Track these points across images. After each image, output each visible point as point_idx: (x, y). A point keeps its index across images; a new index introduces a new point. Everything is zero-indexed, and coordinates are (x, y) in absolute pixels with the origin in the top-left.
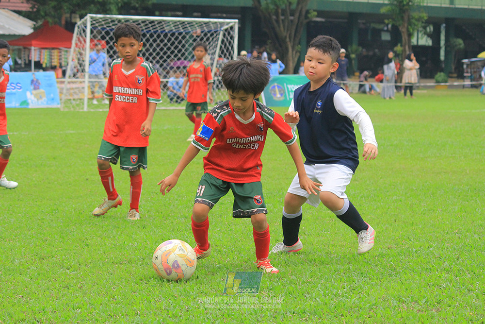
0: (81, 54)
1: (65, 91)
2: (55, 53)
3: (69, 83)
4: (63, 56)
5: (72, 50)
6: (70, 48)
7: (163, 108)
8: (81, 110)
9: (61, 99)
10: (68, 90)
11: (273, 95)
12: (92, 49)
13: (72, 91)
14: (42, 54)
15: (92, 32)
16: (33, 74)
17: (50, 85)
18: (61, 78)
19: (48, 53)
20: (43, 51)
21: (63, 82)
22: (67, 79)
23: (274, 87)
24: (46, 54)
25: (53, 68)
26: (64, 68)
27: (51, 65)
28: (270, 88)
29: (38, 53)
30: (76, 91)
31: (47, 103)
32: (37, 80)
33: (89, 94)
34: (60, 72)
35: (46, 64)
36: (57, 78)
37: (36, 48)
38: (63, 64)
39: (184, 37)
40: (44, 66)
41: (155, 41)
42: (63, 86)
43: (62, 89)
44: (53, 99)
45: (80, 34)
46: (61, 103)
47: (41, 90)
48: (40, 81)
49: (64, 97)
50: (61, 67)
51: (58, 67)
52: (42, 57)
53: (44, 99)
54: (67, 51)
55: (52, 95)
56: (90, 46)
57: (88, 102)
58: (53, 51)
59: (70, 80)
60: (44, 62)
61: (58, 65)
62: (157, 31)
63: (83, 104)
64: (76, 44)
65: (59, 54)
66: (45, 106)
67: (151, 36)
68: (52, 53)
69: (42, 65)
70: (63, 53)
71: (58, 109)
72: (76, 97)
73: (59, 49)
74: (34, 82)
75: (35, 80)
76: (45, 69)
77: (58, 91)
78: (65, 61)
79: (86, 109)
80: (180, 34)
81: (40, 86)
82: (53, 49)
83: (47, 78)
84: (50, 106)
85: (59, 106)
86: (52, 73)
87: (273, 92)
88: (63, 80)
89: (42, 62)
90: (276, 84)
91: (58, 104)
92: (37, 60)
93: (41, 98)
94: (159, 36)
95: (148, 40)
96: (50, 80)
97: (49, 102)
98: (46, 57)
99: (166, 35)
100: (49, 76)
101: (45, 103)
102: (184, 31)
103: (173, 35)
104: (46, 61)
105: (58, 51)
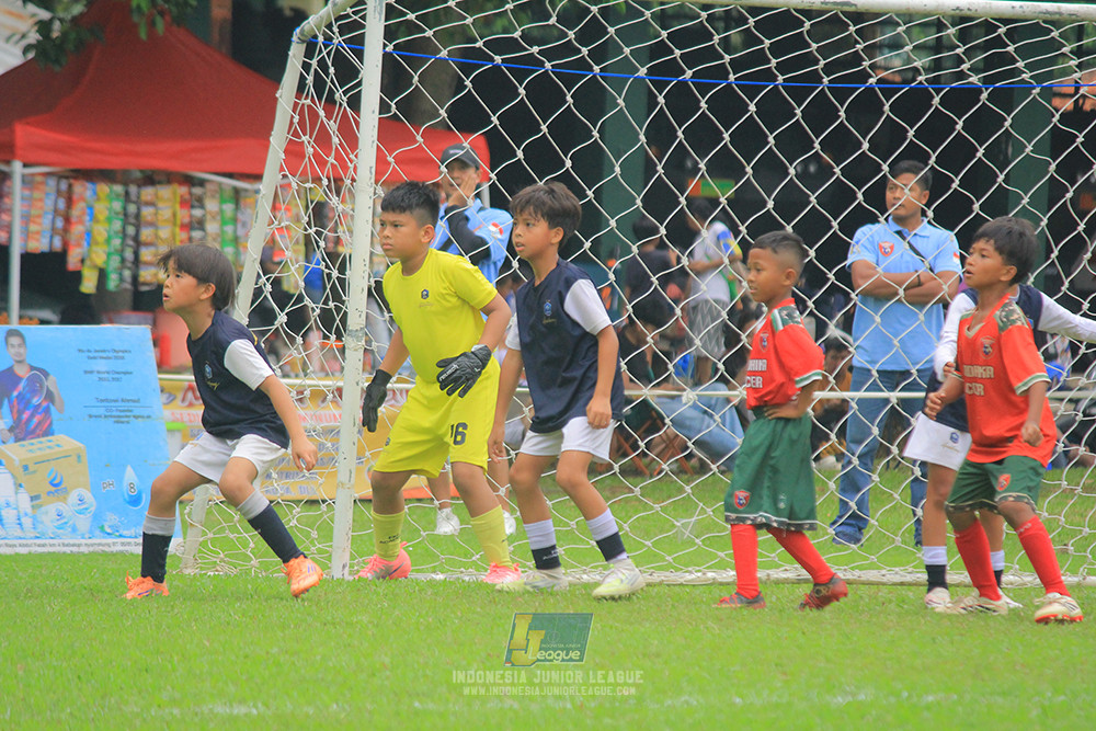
0: (319, 213)
2: (164, 204)
5: (266, 187)
6: (258, 177)
14: (78, 210)
15: (393, 78)
17: (122, 413)
19: (118, 206)
20: (82, 189)
24: (101, 209)
27: (134, 282)
29: (48, 200)
31: (98, 525)
32: (39, 376)
35: (102, 275)
37: (40, 171)
39: (983, 124)
40: (88, 284)
41: (795, 142)
45: (319, 84)
47: (62, 441)
48: (53, 382)
52: (77, 230)
54: (237, 195)
56: (381, 161)
58: (148, 193)
60: (85, 259)
62: (815, 77)
64: (294, 151)
65: (183, 215)
66: (85, 544)
67: (774, 110)
68: (139, 204)
69: (77, 277)
70: (211, 205)
73: (189, 181)
74: (19, 390)
80: (961, 99)
81: (55, 416)
82: (150, 179)
83: (101, 365)
86: (132, 335)
89: (73, 259)
92: (43, 244)
94: (821, 113)
95: (749, 139)
96: (117, 376)
97: (111, 519)
98: (100, 231)
99: (866, 108)
100: (118, 354)
101: (83, 523)
102: (986, 81)
103: (913, 103)
104: (99, 258)
105: (183, 190)
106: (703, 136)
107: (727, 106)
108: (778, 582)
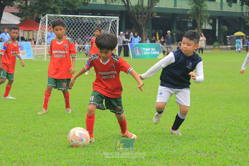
0: (43, 33)
1: (35, 51)
2: (31, 33)
3: (37, 47)
4: (35, 34)
5: (39, 31)
6: (38, 30)
7: (83, 59)
8: (43, 60)
9: (33, 55)
10: (37, 50)
11: (135, 53)
12: (48, 31)
13: (39, 51)
14: (25, 33)
15: (48, 23)
16: (20, 43)
17: (28, 48)
18: (34, 45)
20: (25, 32)
21: (35, 47)
22: (36, 45)
23: (136, 49)
24: (26, 33)
25: (30, 40)
26: (35, 40)
27: (29, 39)
28: (134, 50)
29: (22, 33)
30: (41, 51)
31: (27, 57)
32: (22, 46)
33: (47, 52)
34: (33, 42)
35: (26, 38)
36: (32, 45)
37: (22, 30)
38: (35, 38)
39: (93, 25)
40: (25, 39)
41: (79, 27)
42: (34, 48)
43: (34, 50)
44: (30, 55)
45: (43, 23)
46: (34, 57)
47: (24, 51)
48: (23, 46)
49: (35, 54)
50: (33, 39)
51: (32, 40)
52: (25, 35)
53: (26, 55)
54: (36, 32)
55: (29, 53)
56: (48, 29)
57: (47, 56)
58: (30, 32)
59: (38, 46)
60: (25, 37)
61: (32, 39)
62: (80, 22)
63: (44, 57)
64: (41, 29)
65: (32, 33)
66: (26, 58)
67: (77, 24)
68: (29, 33)
69: (24, 38)
70: (34, 33)
71: (32, 60)
72: (41, 54)
73: (33, 31)
74: (21, 47)
75: (21, 46)
76: (26, 41)
77: (32, 51)
78: (35, 37)
79: (45, 60)
80: (91, 24)
81: (24, 49)
82: (30, 31)
83: (27, 45)
84: (28, 58)
85: (33, 58)
86: (29, 43)
87: (135, 52)
88: (34, 46)
89: (24, 37)
90: (137, 48)
91: (32, 57)
92: (22, 36)
93: (24, 54)
94: (81, 25)
95: (75, 27)
96: (28, 46)
97: (28, 56)
98: (26, 35)
99: (84, 24)
100: (28, 44)
101: (26, 57)
102: (93, 22)
103: (87, 24)
104: (26, 37)
105: (32, 32)
106: (72, 27)
107: (74, 24)
108: (79, 60)
